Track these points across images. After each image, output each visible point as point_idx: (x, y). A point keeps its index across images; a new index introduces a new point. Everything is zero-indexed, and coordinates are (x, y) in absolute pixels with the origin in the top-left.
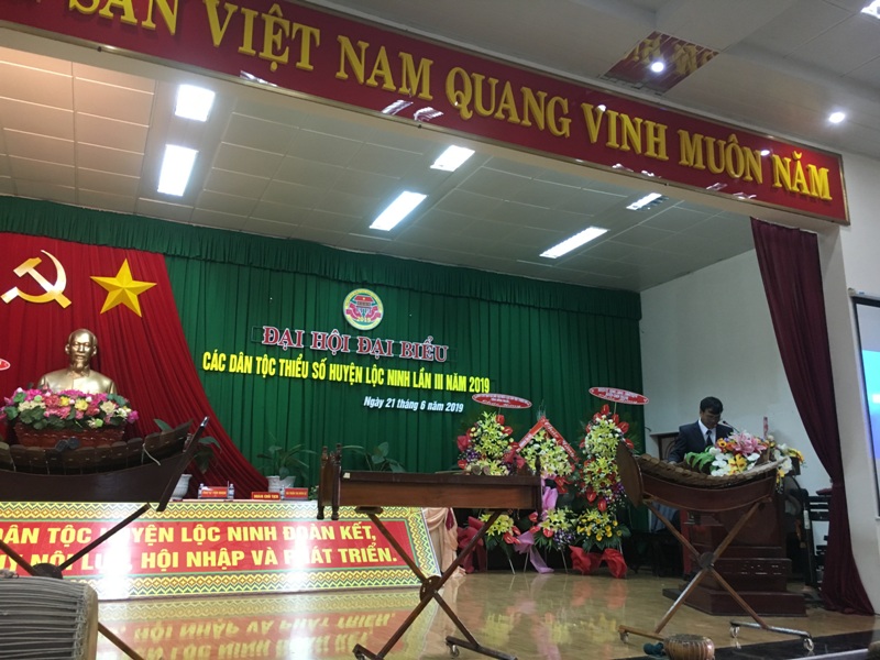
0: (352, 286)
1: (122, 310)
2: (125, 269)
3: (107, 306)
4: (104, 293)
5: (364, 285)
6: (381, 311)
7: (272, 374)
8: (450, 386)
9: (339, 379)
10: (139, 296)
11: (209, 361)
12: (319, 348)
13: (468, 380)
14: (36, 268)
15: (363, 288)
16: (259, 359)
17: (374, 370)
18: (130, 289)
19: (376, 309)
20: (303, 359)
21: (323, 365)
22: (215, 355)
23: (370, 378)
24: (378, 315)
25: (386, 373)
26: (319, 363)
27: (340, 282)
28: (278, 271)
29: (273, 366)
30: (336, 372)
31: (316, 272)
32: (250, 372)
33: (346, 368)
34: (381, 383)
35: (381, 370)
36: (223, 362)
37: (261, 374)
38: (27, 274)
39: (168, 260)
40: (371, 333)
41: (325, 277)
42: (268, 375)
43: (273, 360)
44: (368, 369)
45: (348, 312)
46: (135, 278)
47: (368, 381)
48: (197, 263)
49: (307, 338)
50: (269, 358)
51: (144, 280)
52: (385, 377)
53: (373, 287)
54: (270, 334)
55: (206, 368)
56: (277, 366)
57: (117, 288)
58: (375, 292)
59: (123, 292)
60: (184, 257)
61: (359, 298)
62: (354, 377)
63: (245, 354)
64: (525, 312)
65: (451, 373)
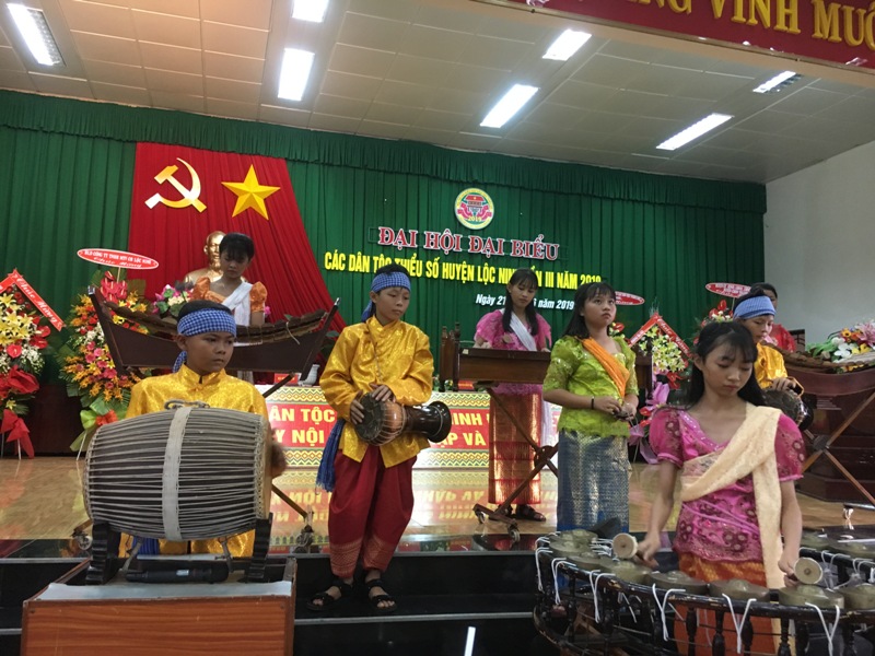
0: (463, 185)
1: (250, 213)
2: (252, 175)
3: (238, 209)
4: (234, 197)
5: (475, 184)
6: (492, 210)
8: (561, 284)
9: (452, 278)
10: (265, 200)
11: (330, 261)
12: (432, 247)
13: (579, 278)
14: (173, 175)
15: (474, 187)
16: (376, 259)
17: (486, 268)
18: (257, 194)
19: (487, 208)
20: (417, 258)
21: (436, 264)
22: (336, 255)
23: (482, 277)
24: (489, 214)
25: (497, 271)
26: (433, 262)
27: (451, 182)
28: (392, 173)
30: (449, 270)
31: (428, 172)
32: (368, 271)
33: (458, 267)
34: (492, 281)
35: (493, 268)
36: (343, 262)
38: (167, 181)
39: (290, 164)
40: (482, 232)
41: (436, 178)
43: (389, 259)
44: (479, 268)
45: (460, 212)
46: (261, 183)
47: (480, 280)
48: (316, 167)
49: (420, 238)
50: (385, 258)
51: (269, 185)
52: (496, 275)
53: (484, 186)
54: (386, 235)
55: (328, 267)
57: (246, 193)
58: (485, 191)
59: (252, 196)
60: (303, 162)
61: (469, 198)
62: (466, 275)
63: (363, 254)
64: (639, 207)
65: (562, 271)
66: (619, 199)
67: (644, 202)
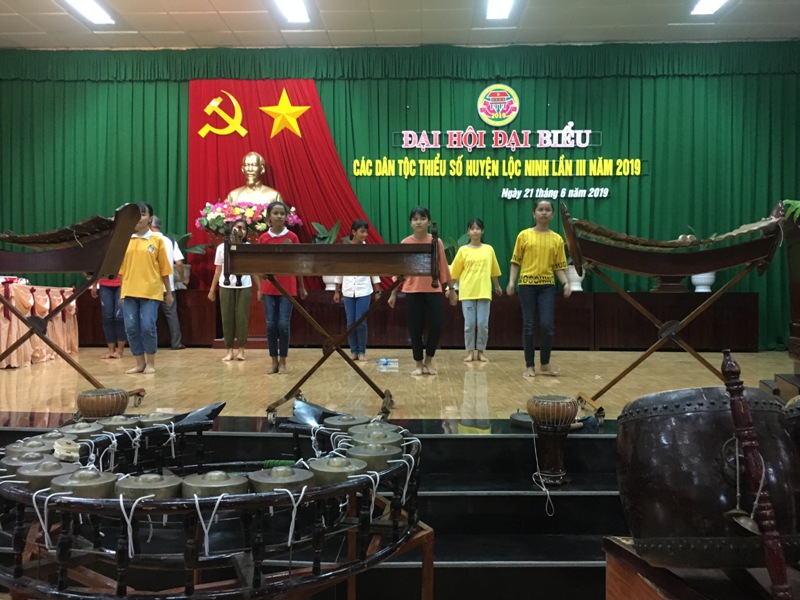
0: (487, 82)
1: (286, 132)
2: (284, 97)
4: (271, 120)
5: (498, 80)
7: (413, 174)
8: (594, 171)
9: (476, 174)
10: (298, 120)
11: (358, 168)
12: (455, 146)
13: (614, 163)
14: (220, 106)
15: (498, 82)
16: (400, 162)
17: (511, 161)
18: (289, 115)
19: (511, 103)
20: (441, 158)
21: (459, 162)
22: (363, 161)
23: (507, 171)
24: (514, 109)
25: (523, 164)
26: (456, 160)
27: (474, 81)
28: (413, 79)
29: (414, 167)
30: (473, 168)
31: (448, 74)
32: (393, 174)
33: (482, 163)
34: (518, 174)
35: (518, 162)
36: (370, 168)
37: (403, 175)
38: (214, 113)
39: (319, 83)
40: (508, 127)
41: (458, 79)
42: (409, 176)
43: (413, 162)
44: (504, 162)
45: (482, 110)
46: (293, 104)
47: (505, 174)
48: (342, 83)
49: (443, 138)
50: (409, 160)
51: (300, 105)
52: (522, 168)
53: (508, 81)
54: (410, 138)
55: (356, 173)
56: (418, 167)
57: (279, 115)
58: (510, 86)
59: (284, 117)
60: (330, 79)
61: (493, 94)
62: (490, 171)
63: (388, 159)
64: (688, 82)
65: (595, 157)
66: (663, 76)
67: (693, 76)
